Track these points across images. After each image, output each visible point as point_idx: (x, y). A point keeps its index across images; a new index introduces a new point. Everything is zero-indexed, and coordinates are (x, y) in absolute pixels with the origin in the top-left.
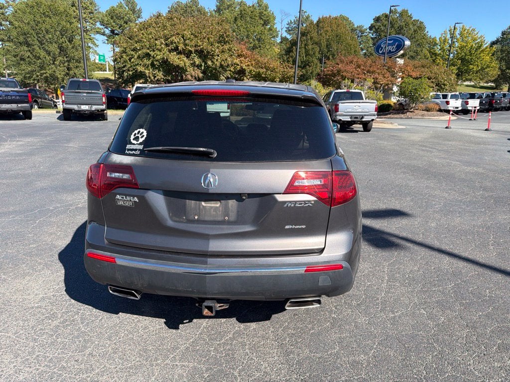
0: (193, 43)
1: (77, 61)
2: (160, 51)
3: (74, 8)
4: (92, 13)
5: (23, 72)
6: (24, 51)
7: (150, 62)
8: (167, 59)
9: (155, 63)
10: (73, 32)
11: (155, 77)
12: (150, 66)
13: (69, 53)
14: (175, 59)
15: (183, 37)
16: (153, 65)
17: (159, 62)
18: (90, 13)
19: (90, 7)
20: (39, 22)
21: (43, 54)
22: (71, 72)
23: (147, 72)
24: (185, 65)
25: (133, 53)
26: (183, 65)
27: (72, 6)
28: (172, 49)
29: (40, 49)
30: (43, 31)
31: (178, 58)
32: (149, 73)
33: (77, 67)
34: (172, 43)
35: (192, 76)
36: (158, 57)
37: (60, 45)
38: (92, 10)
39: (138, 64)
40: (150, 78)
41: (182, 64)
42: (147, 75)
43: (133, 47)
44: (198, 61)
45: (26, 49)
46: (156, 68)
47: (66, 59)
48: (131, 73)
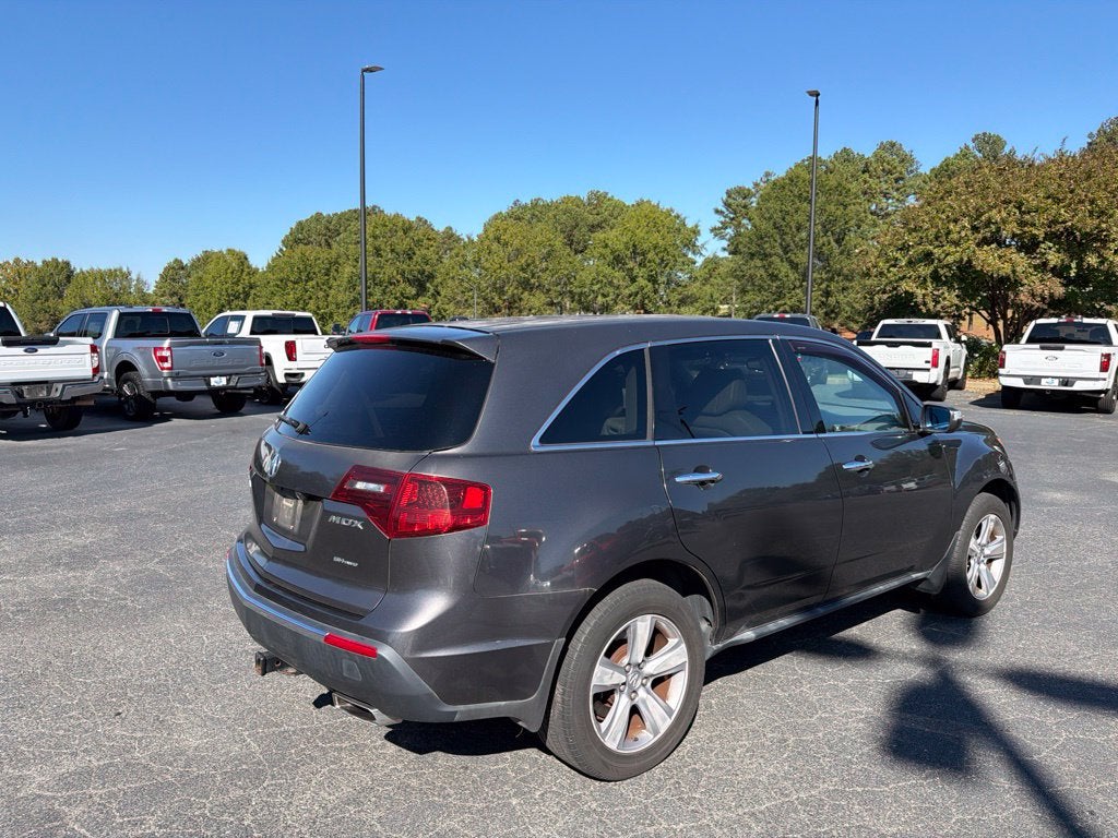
0: (1044, 219)
1: (847, 278)
2: (956, 244)
3: (867, 175)
4: (902, 179)
5: (748, 305)
6: (756, 268)
7: (929, 272)
8: (969, 261)
9: (942, 272)
10: (846, 223)
11: (937, 302)
12: (929, 280)
13: (831, 263)
14: (991, 261)
15: (1019, 208)
16: (935, 277)
17: (950, 269)
18: (897, 181)
19: (899, 169)
20: (787, 213)
21: (784, 268)
22: (832, 300)
23: (919, 292)
24: (1014, 272)
25: (898, 255)
26: (1009, 271)
27: (864, 172)
28: (985, 238)
29: (782, 261)
30: (791, 228)
31: (1000, 257)
32: (924, 295)
33: (844, 289)
34: (989, 223)
35: (1033, 296)
36: (950, 259)
37: (818, 251)
38: (901, 173)
39: (904, 277)
40: (925, 304)
41: (1006, 269)
42: (920, 299)
43: (900, 242)
44: (1054, 258)
45: (759, 263)
46: (945, 284)
47: (824, 276)
48: (885, 296)
